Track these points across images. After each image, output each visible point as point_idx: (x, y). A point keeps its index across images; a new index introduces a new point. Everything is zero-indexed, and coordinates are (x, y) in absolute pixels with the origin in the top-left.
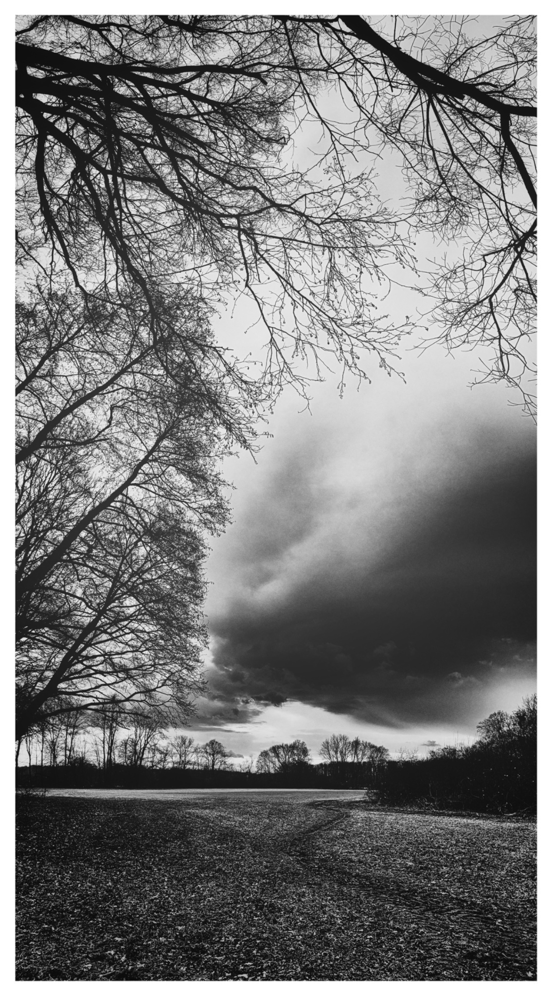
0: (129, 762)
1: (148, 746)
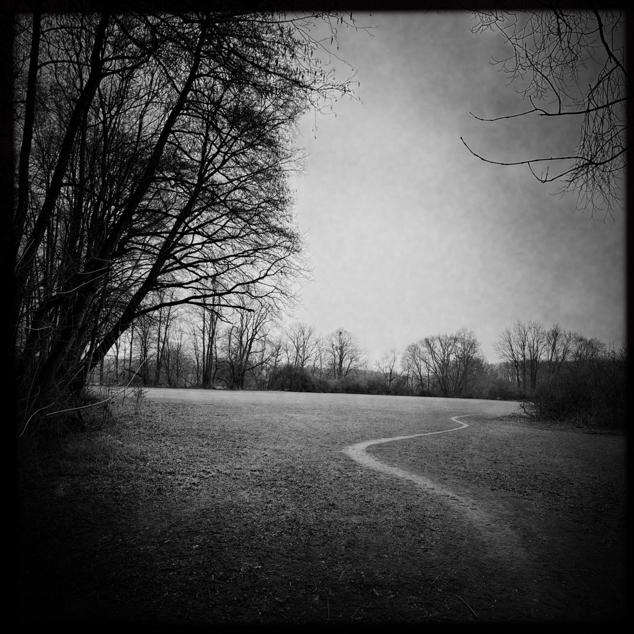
0: (233, 357)
1: (257, 337)
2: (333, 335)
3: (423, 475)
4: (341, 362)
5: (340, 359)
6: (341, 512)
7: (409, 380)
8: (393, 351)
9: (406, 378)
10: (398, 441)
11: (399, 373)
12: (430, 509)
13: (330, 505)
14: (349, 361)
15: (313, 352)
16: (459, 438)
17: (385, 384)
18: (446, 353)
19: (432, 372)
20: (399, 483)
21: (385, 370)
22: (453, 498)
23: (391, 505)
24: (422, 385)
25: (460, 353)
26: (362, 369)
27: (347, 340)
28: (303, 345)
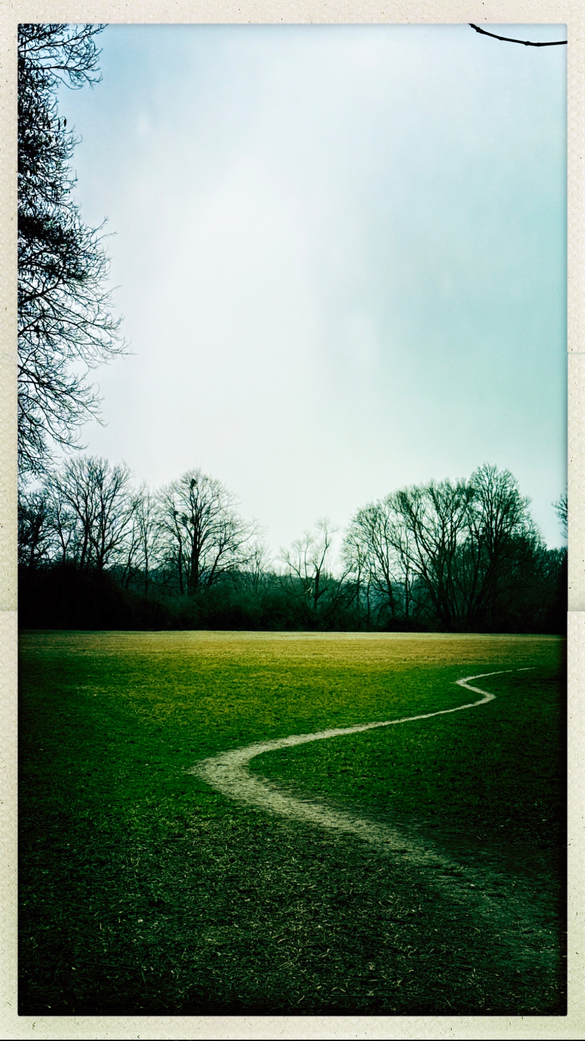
2: (174, 488)
3: (382, 820)
4: (196, 552)
5: (194, 547)
6: (180, 919)
7: (361, 594)
8: (323, 525)
9: (354, 588)
10: (328, 739)
11: (336, 577)
12: (394, 900)
13: (152, 904)
14: (215, 550)
15: (126, 530)
16: (471, 727)
17: (303, 604)
18: (449, 526)
19: (415, 572)
20: (325, 843)
21: (303, 572)
22: (449, 872)
23: (301, 896)
24: (392, 603)
25: (479, 525)
26: (249, 569)
27: (208, 499)
28: (102, 515)
